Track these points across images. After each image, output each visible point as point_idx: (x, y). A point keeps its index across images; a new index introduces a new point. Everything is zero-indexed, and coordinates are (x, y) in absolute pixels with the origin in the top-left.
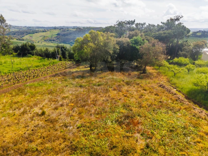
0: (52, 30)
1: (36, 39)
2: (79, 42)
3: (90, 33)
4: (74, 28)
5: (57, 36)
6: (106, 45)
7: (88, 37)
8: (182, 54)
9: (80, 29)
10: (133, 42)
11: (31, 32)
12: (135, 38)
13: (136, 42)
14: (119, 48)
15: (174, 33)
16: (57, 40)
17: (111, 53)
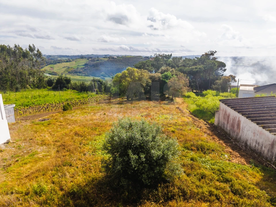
0: (78, 60)
1: (57, 70)
2: (119, 77)
3: (127, 70)
4: (105, 56)
5: (84, 66)
6: (140, 79)
7: (126, 73)
8: (215, 87)
9: (113, 58)
10: (164, 77)
11: (52, 62)
12: (166, 73)
13: (167, 77)
14: (151, 82)
15: (204, 68)
16: (84, 72)
17: (144, 86)
